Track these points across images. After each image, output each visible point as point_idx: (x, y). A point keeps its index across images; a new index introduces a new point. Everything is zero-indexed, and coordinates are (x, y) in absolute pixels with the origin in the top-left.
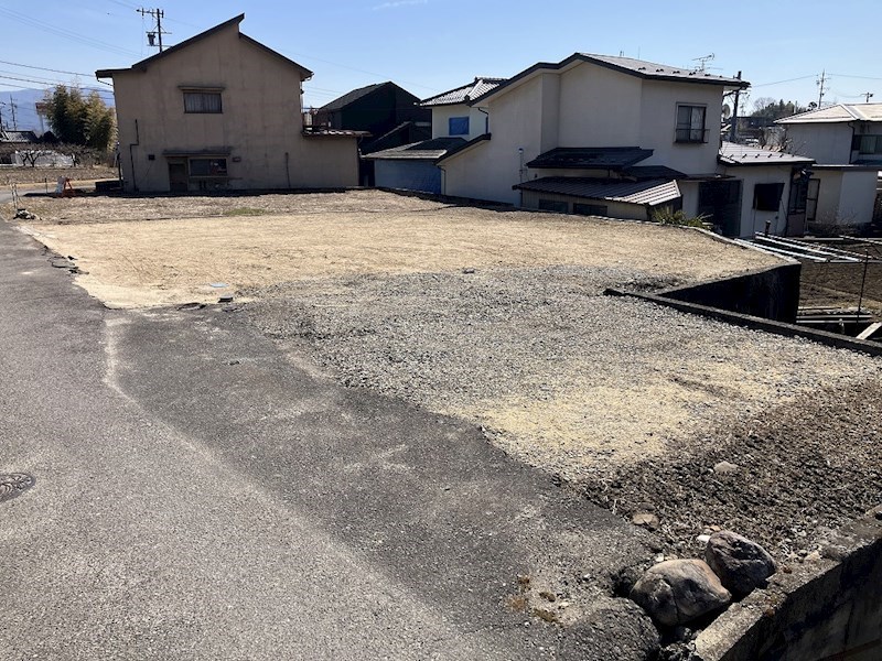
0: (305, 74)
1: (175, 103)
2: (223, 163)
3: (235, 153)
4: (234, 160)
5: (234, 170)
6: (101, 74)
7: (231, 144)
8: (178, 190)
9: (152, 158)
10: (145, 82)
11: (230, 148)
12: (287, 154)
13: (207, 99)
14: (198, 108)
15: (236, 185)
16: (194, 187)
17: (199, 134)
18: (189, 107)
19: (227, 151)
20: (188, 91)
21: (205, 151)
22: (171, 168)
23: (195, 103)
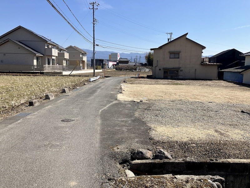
0: (204, 48)
1: (167, 56)
2: (178, 71)
3: (181, 69)
4: (181, 71)
5: (180, 73)
6: (151, 49)
7: (181, 66)
8: (165, 78)
9: (160, 70)
10: (161, 51)
11: (180, 67)
12: (196, 69)
13: (175, 55)
14: (173, 57)
15: (180, 77)
16: (169, 77)
17: (172, 64)
18: (171, 57)
19: (179, 68)
20: (171, 53)
21: (173, 68)
22: (164, 72)
23: (172, 56)
